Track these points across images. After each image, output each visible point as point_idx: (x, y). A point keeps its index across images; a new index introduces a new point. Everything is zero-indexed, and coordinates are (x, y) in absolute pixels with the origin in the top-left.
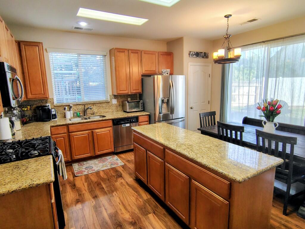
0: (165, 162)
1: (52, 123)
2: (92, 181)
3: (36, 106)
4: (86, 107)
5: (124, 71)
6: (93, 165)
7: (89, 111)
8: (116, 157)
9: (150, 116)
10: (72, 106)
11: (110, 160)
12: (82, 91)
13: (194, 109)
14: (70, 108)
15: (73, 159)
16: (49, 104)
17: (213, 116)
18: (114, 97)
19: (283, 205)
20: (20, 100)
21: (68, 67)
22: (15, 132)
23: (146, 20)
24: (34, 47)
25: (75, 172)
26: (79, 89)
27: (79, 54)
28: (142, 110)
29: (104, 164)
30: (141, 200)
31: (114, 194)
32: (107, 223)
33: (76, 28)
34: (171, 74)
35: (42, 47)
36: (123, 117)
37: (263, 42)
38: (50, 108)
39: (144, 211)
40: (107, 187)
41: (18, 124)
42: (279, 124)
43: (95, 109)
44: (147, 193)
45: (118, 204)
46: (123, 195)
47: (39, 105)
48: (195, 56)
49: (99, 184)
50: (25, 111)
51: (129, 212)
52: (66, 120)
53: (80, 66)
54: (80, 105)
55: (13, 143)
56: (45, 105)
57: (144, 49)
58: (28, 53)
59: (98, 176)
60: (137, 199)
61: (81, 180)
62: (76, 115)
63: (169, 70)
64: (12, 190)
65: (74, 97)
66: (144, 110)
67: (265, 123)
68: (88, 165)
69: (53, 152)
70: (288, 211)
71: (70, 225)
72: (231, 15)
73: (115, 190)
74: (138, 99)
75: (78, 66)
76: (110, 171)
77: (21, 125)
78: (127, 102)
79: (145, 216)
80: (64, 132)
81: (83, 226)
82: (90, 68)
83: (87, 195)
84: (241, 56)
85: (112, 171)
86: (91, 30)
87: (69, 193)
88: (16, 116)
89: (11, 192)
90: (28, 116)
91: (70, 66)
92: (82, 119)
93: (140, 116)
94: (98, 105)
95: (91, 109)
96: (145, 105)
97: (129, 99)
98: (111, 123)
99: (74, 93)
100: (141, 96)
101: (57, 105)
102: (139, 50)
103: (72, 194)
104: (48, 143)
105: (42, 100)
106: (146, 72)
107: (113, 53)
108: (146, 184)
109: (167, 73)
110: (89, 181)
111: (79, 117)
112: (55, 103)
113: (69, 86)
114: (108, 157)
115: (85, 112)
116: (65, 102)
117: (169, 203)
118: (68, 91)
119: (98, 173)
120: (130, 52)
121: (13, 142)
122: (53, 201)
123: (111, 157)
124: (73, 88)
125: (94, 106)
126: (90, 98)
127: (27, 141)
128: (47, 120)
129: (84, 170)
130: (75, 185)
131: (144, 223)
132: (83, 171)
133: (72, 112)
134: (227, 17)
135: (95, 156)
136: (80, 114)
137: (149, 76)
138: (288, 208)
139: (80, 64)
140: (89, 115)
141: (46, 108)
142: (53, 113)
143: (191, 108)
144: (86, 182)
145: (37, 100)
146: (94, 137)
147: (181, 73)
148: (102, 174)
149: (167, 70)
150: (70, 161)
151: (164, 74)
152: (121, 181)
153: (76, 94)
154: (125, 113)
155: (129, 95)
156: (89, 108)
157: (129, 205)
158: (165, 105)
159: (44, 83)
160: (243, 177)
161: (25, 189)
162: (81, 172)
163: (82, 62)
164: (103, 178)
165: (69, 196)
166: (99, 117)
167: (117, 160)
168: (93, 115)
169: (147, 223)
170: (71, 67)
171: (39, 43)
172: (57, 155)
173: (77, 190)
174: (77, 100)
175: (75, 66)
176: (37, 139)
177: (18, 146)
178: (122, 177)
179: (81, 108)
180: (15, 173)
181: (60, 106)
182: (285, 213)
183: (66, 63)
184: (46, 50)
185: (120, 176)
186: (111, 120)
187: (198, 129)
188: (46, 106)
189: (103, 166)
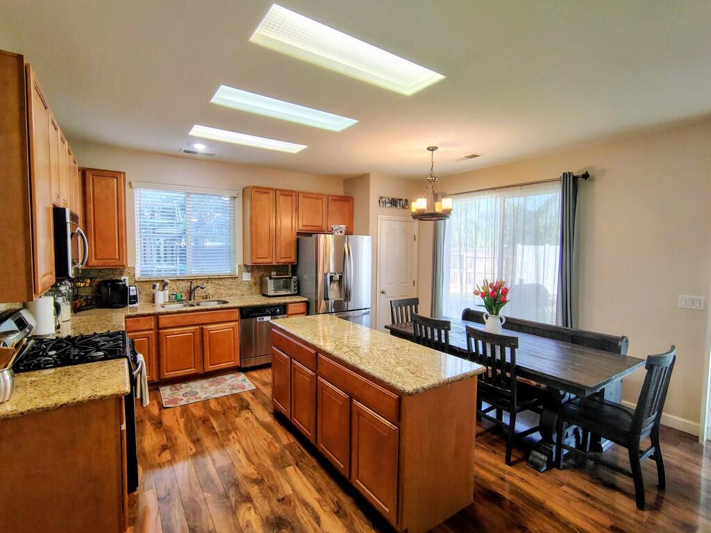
0: (317, 376)
1: (129, 310)
2: (194, 416)
3: (102, 280)
4: (195, 284)
5: (267, 223)
6: (198, 390)
7: (198, 292)
8: (242, 376)
9: (308, 304)
10: (169, 282)
11: (231, 381)
12: (188, 257)
13: (388, 293)
14: (164, 285)
15: (162, 377)
16: (127, 278)
17: (414, 306)
18: (245, 270)
19: (504, 448)
20: (80, 266)
21: (168, 211)
22: (60, 323)
23: (303, 147)
24: (110, 180)
25: (164, 401)
26: (183, 252)
27: (189, 193)
28: (296, 293)
29: (219, 387)
30: (277, 445)
31: (231, 437)
32: (212, 482)
33: (185, 151)
34: (349, 232)
35: (125, 179)
36: (258, 304)
37: (493, 189)
38: (127, 285)
39: (280, 463)
40: (220, 426)
41: (66, 309)
42: (507, 318)
43: (210, 289)
44: (289, 434)
45: (237, 452)
46: (248, 438)
47: (108, 278)
48: (389, 205)
49: (205, 421)
50: (81, 287)
51: (254, 464)
52: (154, 306)
53: (188, 209)
54: (183, 280)
55: (59, 340)
56: (119, 279)
57: (302, 190)
58: (97, 189)
59: (205, 408)
60: (270, 444)
61: (175, 414)
62: (174, 299)
63: (343, 227)
64: (62, 403)
65: (173, 267)
66: (298, 294)
67: (487, 317)
68: (188, 390)
69: (129, 354)
70: (513, 459)
71: (146, 486)
72: (437, 148)
73: (233, 430)
74: (290, 274)
75: (184, 210)
76: (228, 400)
77: (71, 312)
78: (268, 278)
79: (281, 470)
80: (149, 328)
81: (170, 486)
82: (209, 214)
83: (183, 439)
84: (452, 210)
85: (232, 400)
86: (211, 155)
87: (149, 435)
88: (63, 295)
89: (59, 405)
90: (85, 297)
91: (172, 209)
92: (185, 306)
93: (291, 303)
94: (217, 282)
95: (202, 288)
96: (301, 284)
97: (274, 273)
98: (237, 315)
99: (175, 259)
100: (295, 268)
101: (140, 280)
102: (293, 191)
103: (154, 437)
104: (120, 340)
105: (112, 270)
106: (304, 228)
107: (249, 194)
108: (289, 417)
109: (341, 232)
110: (187, 415)
111: (180, 301)
112: (138, 275)
113: (165, 247)
114: (227, 377)
115: (191, 293)
116: (155, 275)
117: (321, 446)
118: (162, 255)
119: (206, 403)
120: (278, 193)
121: (57, 338)
122: (124, 427)
123: (234, 375)
124: (173, 250)
125: (209, 284)
126: (202, 269)
127: (82, 338)
128: (121, 305)
129: (181, 397)
130: (161, 423)
131: (277, 481)
132: (178, 399)
133: (167, 292)
134: (432, 149)
135: (203, 372)
136: (181, 296)
137: (309, 234)
138: (512, 452)
139: (188, 206)
140: (198, 299)
141: (120, 283)
142: (132, 293)
143: (383, 292)
144: (183, 417)
145: (104, 269)
146: (205, 339)
147: (366, 232)
148: (213, 405)
149: (341, 226)
150: (156, 381)
151: (336, 233)
152: (247, 415)
153: (178, 261)
154: (263, 297)
155: (274, 266)
156: (198, 286)
157: (256, 453)
158: (335, 286)
159: (121, 241)
160: (415, 387)
161: (82, 402)
162: (175, 401)
163: (195, 203)
164: (215, 411)
165: (149, 440)
166: (216, 302)
167: (244, 380)
168: (205, 300)
169: (283, 481)
170: (172, 211)
171: (120, 172)
172: (135, 360)
173: (165, 430)
174: (178, 272)
175: (181, 209)
176: (101, 335)
177: (68, 345)
178: (249, 409)
179: (186, 285)
180: (64, 382)
181: (146, 282)
182: (508, 462)
183: (165, 204)
184: (130, 184)
185: (247, 408)
186: (237, 310)
187: (386, 327)
188: (121, 281)
189: (216, 391)
